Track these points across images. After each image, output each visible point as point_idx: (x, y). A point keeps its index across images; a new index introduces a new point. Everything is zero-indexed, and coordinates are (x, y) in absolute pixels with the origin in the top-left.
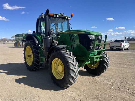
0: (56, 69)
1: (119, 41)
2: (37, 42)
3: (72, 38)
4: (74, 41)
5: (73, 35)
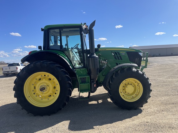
1: (14, 65)
3: (117, 56)
4: (121, 59)
5: (118, 52)
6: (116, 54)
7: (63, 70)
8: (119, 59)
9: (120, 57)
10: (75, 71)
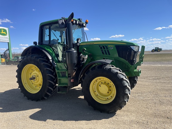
0: (95, 91)
2: (50, 58)
3: (105, 51)
4: (109, 54)
5: (106, 46)
6: (104, 48)
7: (45, 64)
8: (106, 54)
9: (108, 51)
10: (56, 65)
